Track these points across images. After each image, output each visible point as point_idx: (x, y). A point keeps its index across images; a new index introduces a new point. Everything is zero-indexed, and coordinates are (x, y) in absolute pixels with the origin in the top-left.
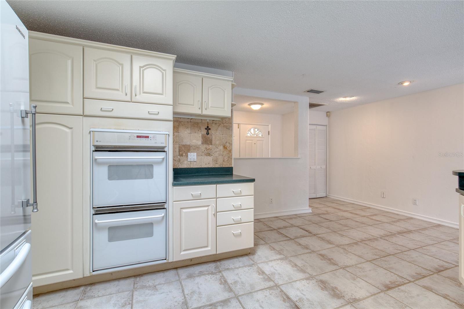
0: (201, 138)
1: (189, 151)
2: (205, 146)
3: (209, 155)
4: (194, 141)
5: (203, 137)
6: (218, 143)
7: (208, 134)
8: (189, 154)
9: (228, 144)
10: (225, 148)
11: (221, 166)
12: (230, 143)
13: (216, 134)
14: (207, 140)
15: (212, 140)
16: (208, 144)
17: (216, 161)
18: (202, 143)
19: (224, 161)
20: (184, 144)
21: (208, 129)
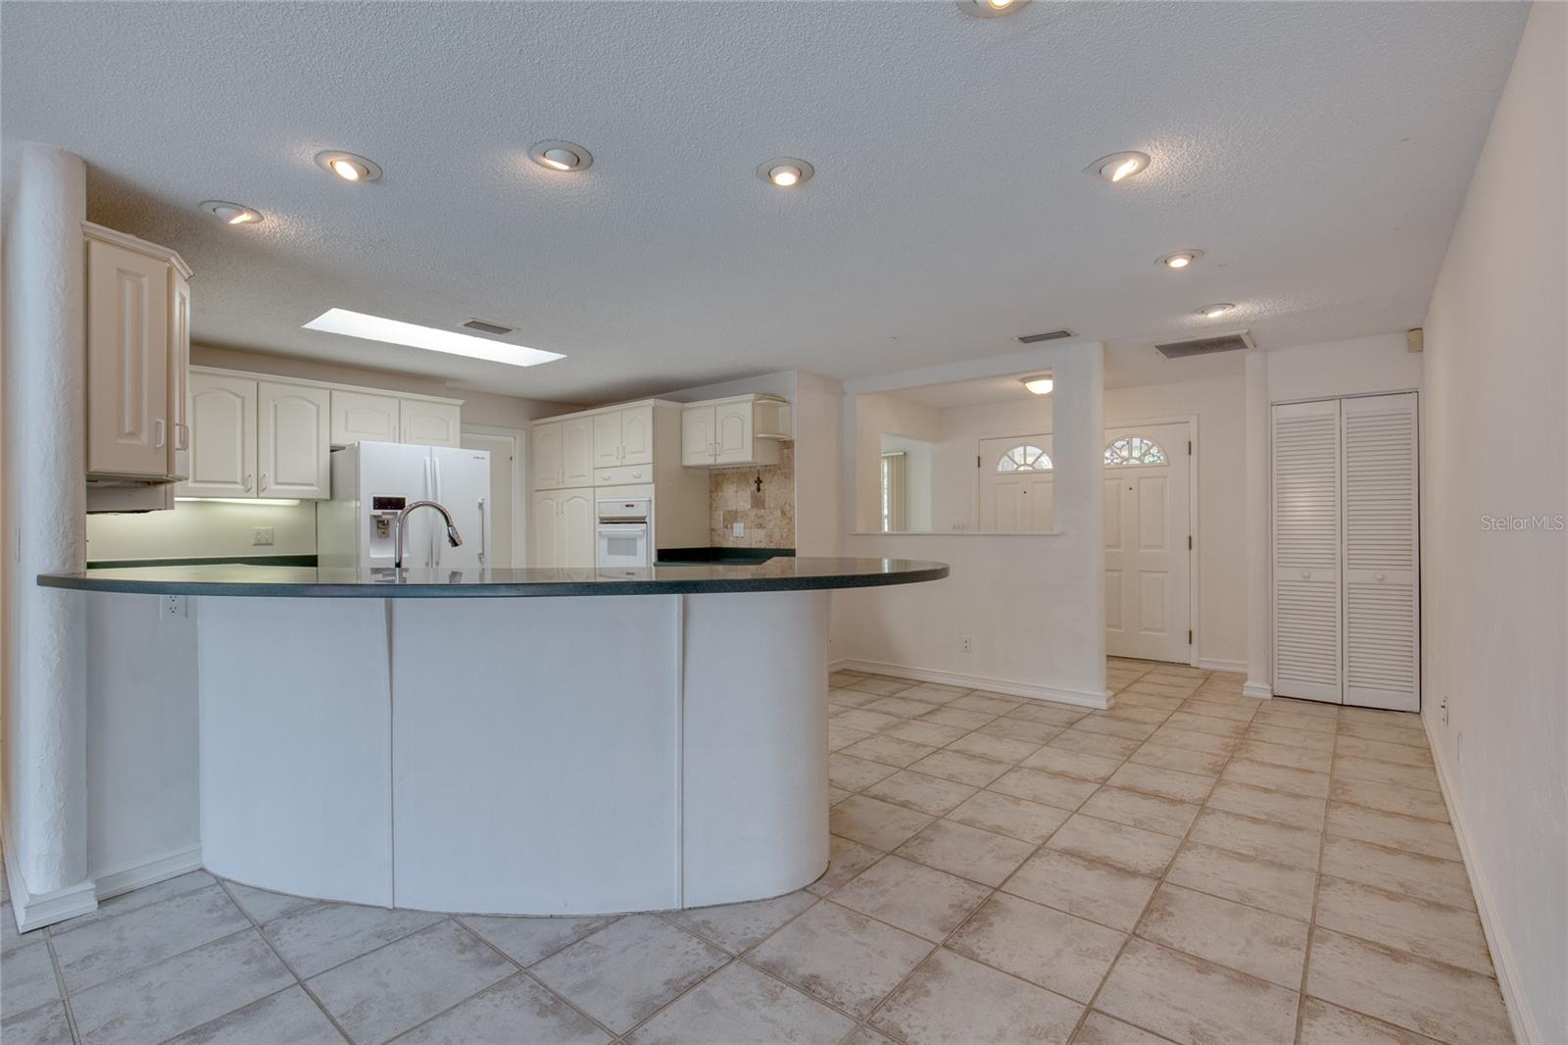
0: (749, 499)
1: (735, 520)
2: (755, 511)
3: (760, 526)
4: (741, 504)
5: (753, 497)
6: (772, 505)
7: (759, 490)
8: (735, 524)
9: (787, 506)
10: (783, 513)
11: (778, 547)
12: (790, 505)
13: (770, 489)
14: (758, 502)
15: (764, 501)
16: (760, 508)
17: (770, 537)
18: (752, 507)
19: (781, 537)
20: (730, 509)
21: (759, 481)
